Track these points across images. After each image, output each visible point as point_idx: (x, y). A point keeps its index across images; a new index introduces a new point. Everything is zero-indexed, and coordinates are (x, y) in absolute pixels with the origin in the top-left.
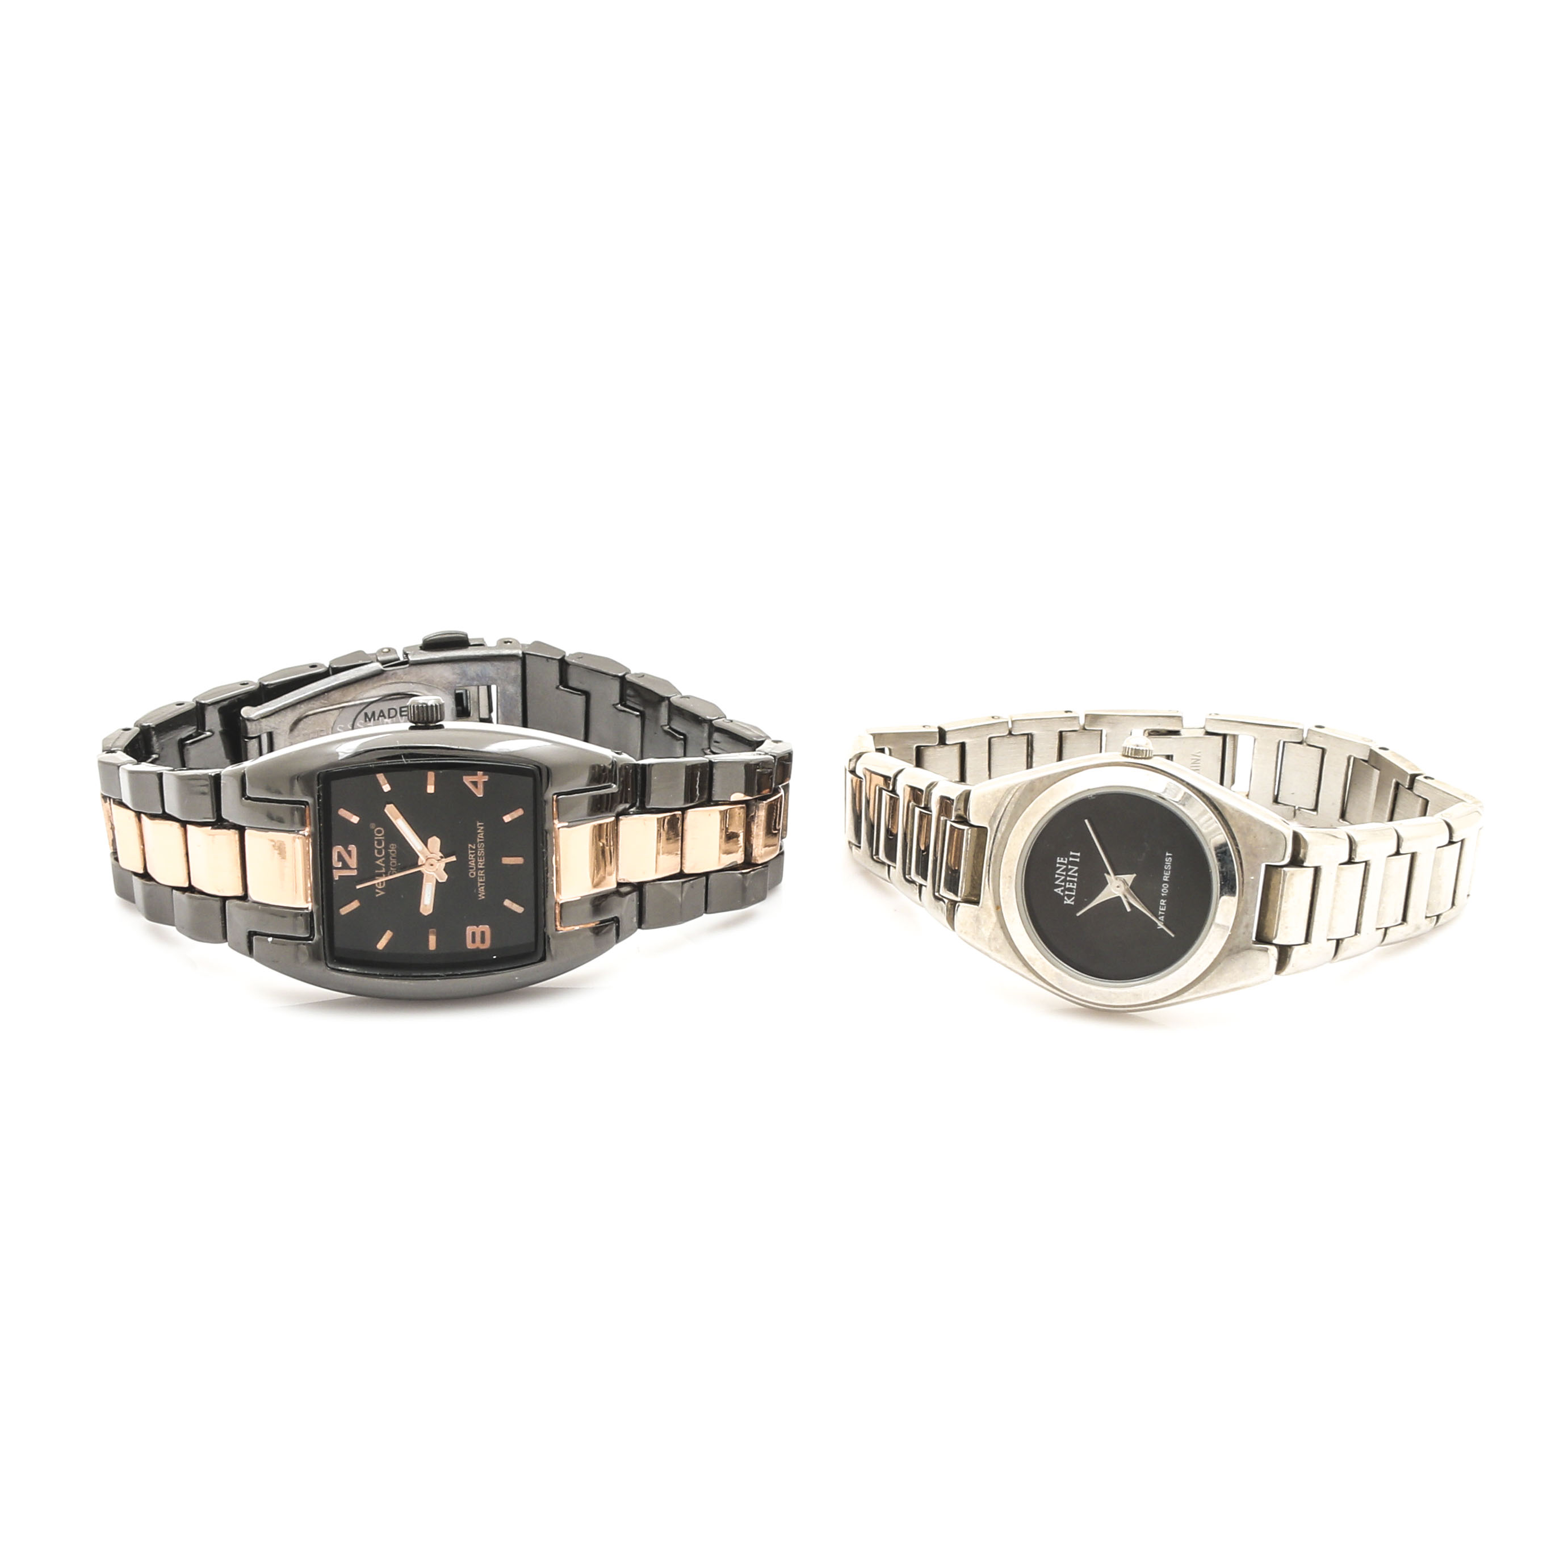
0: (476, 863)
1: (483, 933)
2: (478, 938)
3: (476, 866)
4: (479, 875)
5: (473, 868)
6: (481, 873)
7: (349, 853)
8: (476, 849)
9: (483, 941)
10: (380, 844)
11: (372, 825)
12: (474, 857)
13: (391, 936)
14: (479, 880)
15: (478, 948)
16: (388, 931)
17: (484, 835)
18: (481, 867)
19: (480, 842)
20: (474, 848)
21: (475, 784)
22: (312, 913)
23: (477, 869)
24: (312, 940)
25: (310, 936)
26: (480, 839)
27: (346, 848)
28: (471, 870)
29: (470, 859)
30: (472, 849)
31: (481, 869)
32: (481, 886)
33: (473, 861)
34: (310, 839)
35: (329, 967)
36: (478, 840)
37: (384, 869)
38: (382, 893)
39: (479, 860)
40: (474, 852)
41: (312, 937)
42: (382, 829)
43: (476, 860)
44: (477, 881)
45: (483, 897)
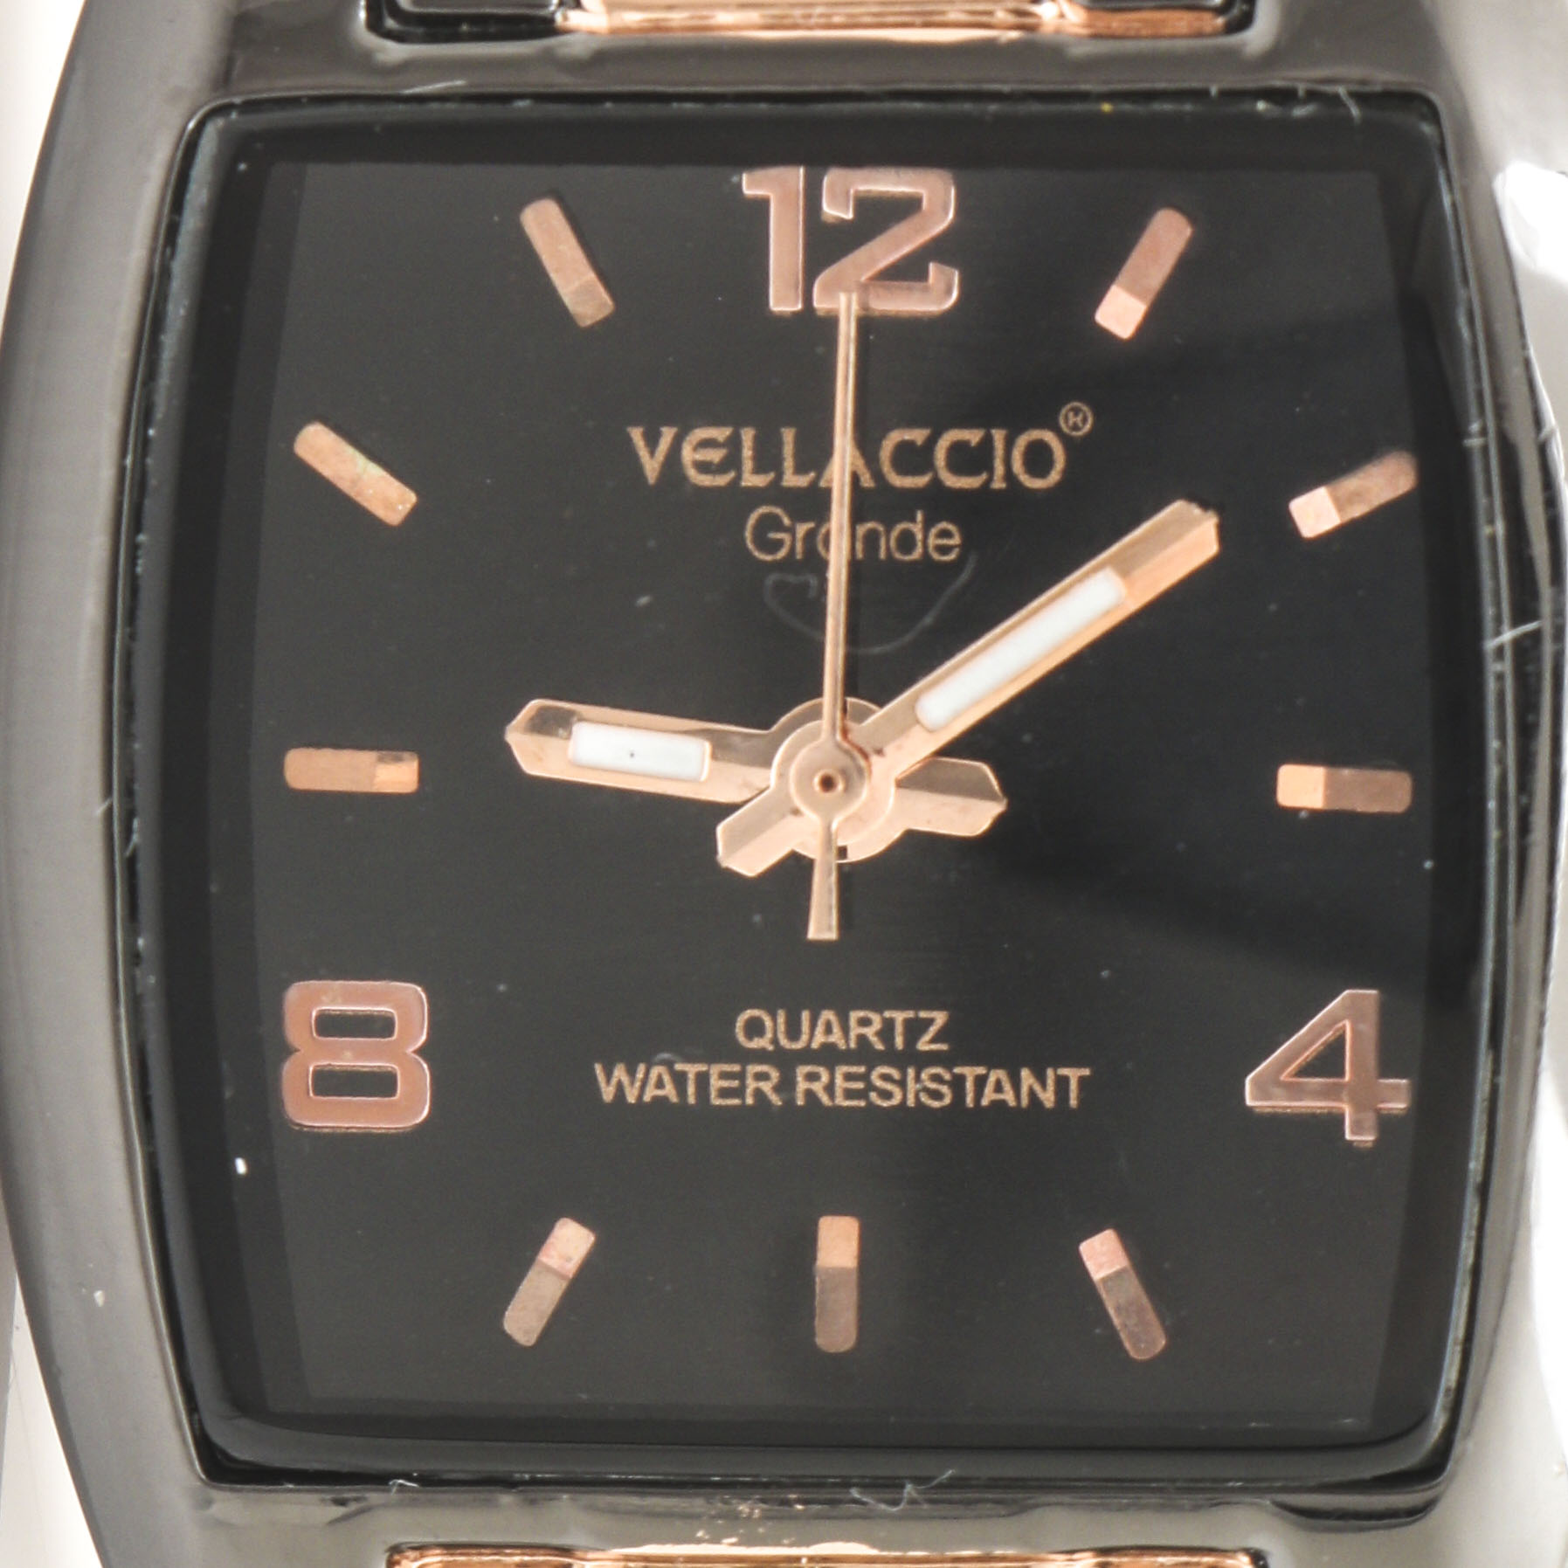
0: (829, 1056)
1: (381, 1084)
2: (350, 1055)
3: (807, 1056)
4: (753, 1069)
5: (793, 1033)
6: (762, 1083)
7: (909, 271)
8: (911, 1058)
9: (331, 1083)
10: (965, 460)
11: (1078, 419)
12: (862, 1039)
13: (380, 512)
14: (715, 1070)
15: (286, 1051)
16: (411, 498)
17: (999, 1105)
18: (802, 1085)
19: (958, 1084)
20: (924, 1045)
21: (1328, 1062)
22: (546, 27)
23: (786, 1061)
24: (375, 25)
25: (397, 13)
26: (981, 1082)
27: (938, 249)
28: (781, 1017)
29: (855, 1016)
30: (915, 1029)
31: (786, 1085)
32: (680, 1080)
33: (836, 1037)
34: (1014, 35)
35: (201, 125)
36: (970, 1072)
37: (802, 481)
38: (651, 466)
39: (841, 1070)
40: (899, 1042)
41: (390, 23)
42: (1054, 476)
43: (847, 1057)
44: (711, 1059)
45: (608, 1093)
